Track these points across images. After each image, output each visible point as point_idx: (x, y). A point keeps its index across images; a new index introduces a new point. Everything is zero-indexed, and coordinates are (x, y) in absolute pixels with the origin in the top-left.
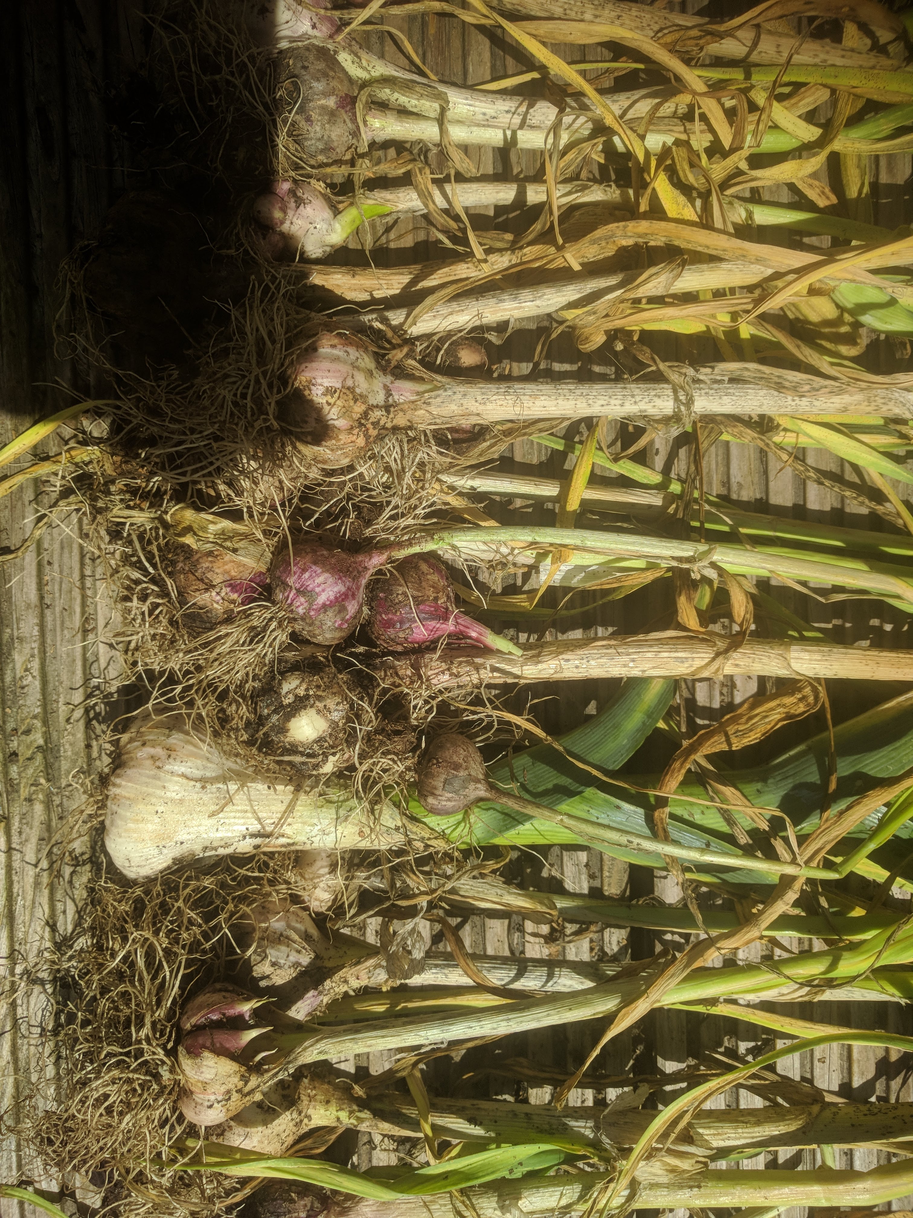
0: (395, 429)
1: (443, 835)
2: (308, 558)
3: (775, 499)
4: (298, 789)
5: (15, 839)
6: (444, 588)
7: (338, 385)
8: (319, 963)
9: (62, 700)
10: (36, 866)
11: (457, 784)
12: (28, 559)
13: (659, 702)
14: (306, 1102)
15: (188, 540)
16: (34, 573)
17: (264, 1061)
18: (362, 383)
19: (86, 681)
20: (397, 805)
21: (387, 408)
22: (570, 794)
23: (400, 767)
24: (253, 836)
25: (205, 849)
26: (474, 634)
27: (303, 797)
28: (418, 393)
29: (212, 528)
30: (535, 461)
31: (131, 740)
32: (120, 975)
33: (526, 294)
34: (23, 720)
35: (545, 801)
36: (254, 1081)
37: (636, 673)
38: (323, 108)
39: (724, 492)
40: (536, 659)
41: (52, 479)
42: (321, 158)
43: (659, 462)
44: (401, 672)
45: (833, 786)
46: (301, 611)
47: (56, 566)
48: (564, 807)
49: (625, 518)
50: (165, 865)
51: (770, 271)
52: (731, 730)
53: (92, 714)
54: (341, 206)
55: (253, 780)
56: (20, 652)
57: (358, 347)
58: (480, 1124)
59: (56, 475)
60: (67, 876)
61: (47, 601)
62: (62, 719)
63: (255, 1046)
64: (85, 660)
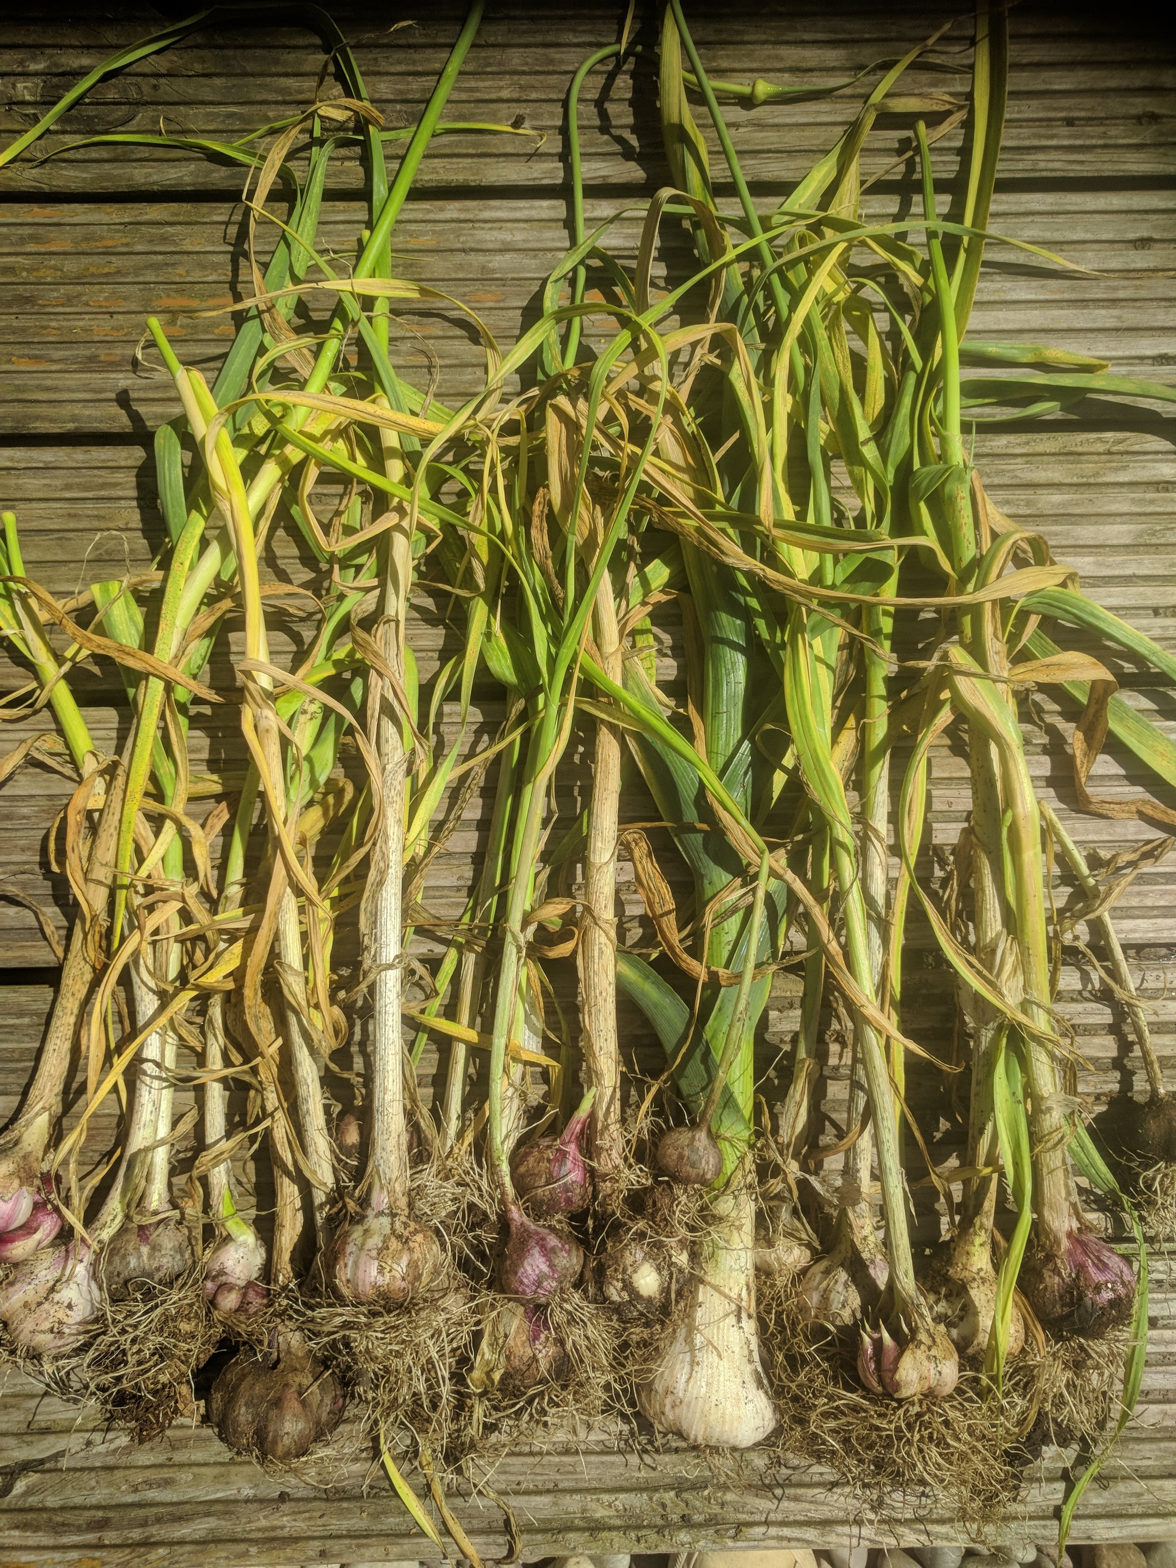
0: (411, 1205)
1: (742, 1159)
2: (512, 1278)
3: (473, 847)
4: (702, 1281)
5: (757, 1518)
6: (540, 1152)
7: (376, 1263)
8: (847, 1263)
9: (637, 1475)
10: (780, 1500)
11: (694, 1157)
12: (515, 1504)
13: (636, 967)
14: (966, 1273)
15: (497, 1376)
16: (526, 1498)
17: (909, 1325)
18: (375, 1241)
19: (620, 1452)
20: (716, 1198)
21: (393, 1215)
22: (707, 1053)
23: (683, 1199)
24: (739, 1320)
25: (750, 1361)
26: (579, 1127)
27: (708, 1278)
28: (382, 1188)
29: (487, 1356)
30: (436, 1056)
31: (661, 1423)
32: (846, 1441)
33: (302, 1091)
34: (654, 1510)
35: (713, 1073)
36: (923, 1336)
37: (612, 991)
38: (151, 1256)
39: (464, 893)
40: (599, 1076)
41: (446, 1481)
42: (187, 1255)
43: (439, 949)
44: (609, 1191)
45: (705, 827)
46: (554, 1284)
47: (521, 1478)
48: (718, 1059)
49: (486, 985)
50: (763, 1396)
51: (289, 890)
52: (659, 911)
53: (649, 1447)
54: (225, 1234)
55: (694, 1320)
56: (595, 1511)
57: (345, 1243)
58: (984, 1124)
59: (442, 1478)
60: (790, 1472)
61: (551, 1486)
62: (653, 1474)
63: (896, 1334)
64: (602, 1453)
